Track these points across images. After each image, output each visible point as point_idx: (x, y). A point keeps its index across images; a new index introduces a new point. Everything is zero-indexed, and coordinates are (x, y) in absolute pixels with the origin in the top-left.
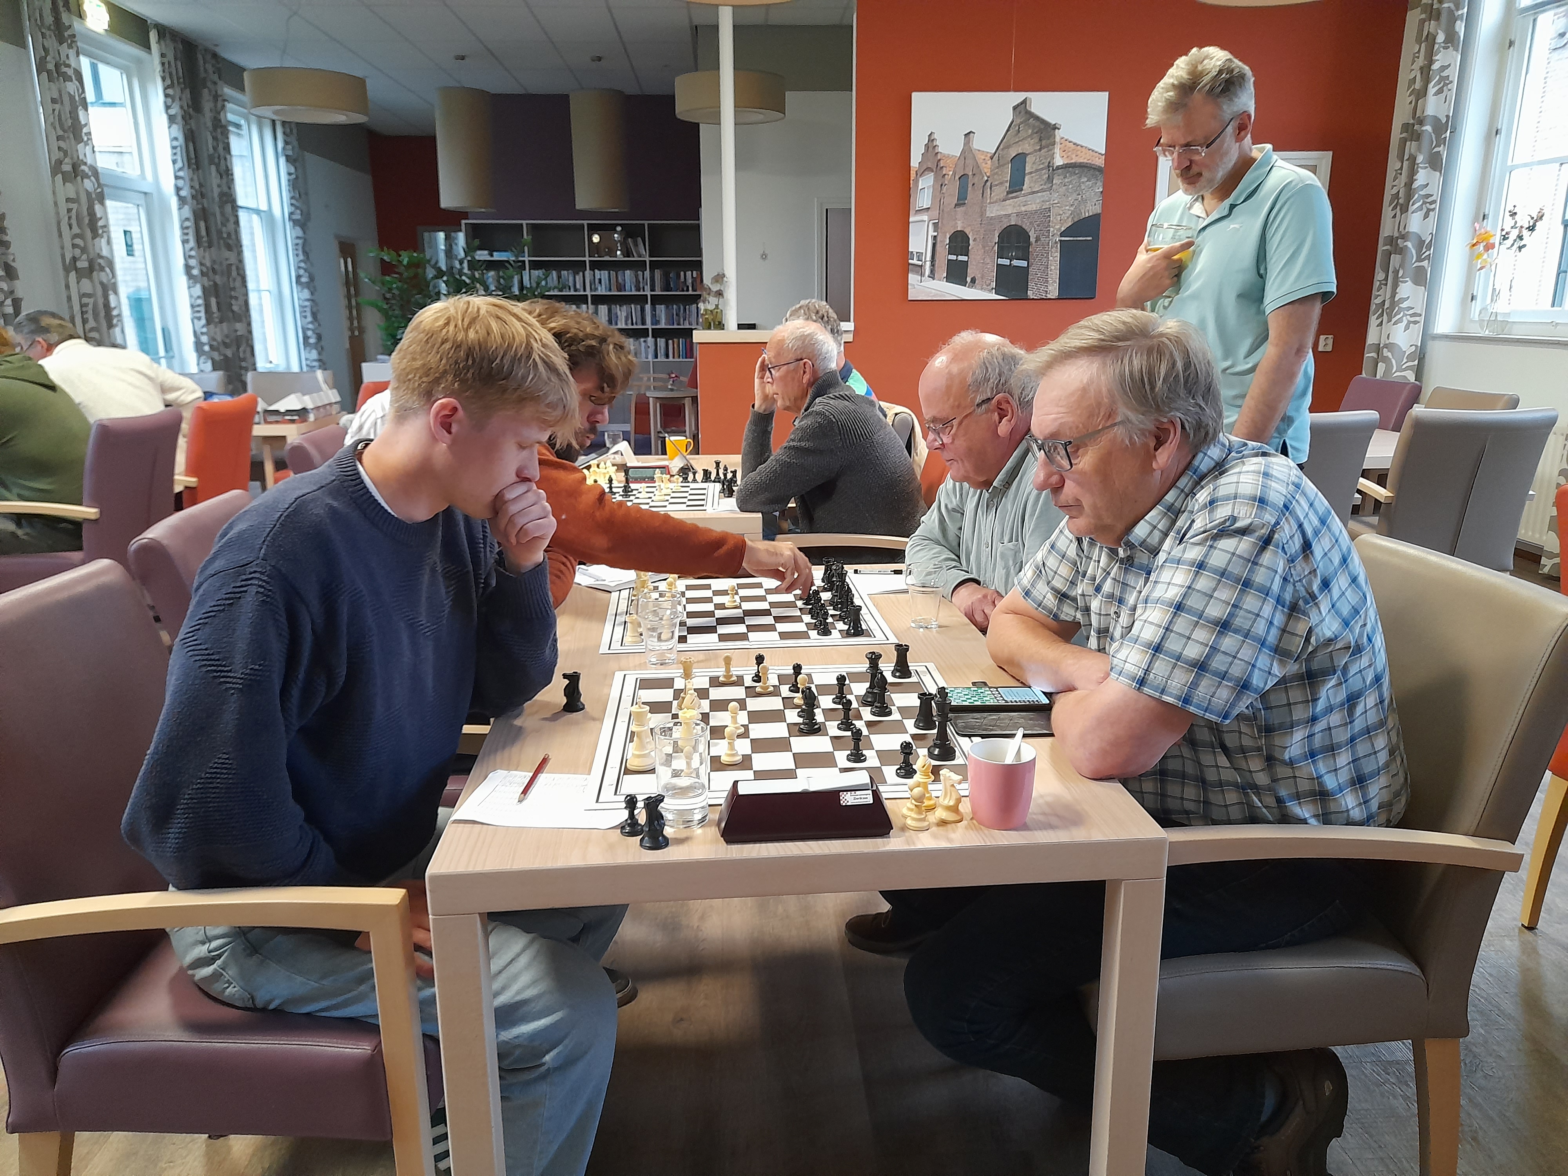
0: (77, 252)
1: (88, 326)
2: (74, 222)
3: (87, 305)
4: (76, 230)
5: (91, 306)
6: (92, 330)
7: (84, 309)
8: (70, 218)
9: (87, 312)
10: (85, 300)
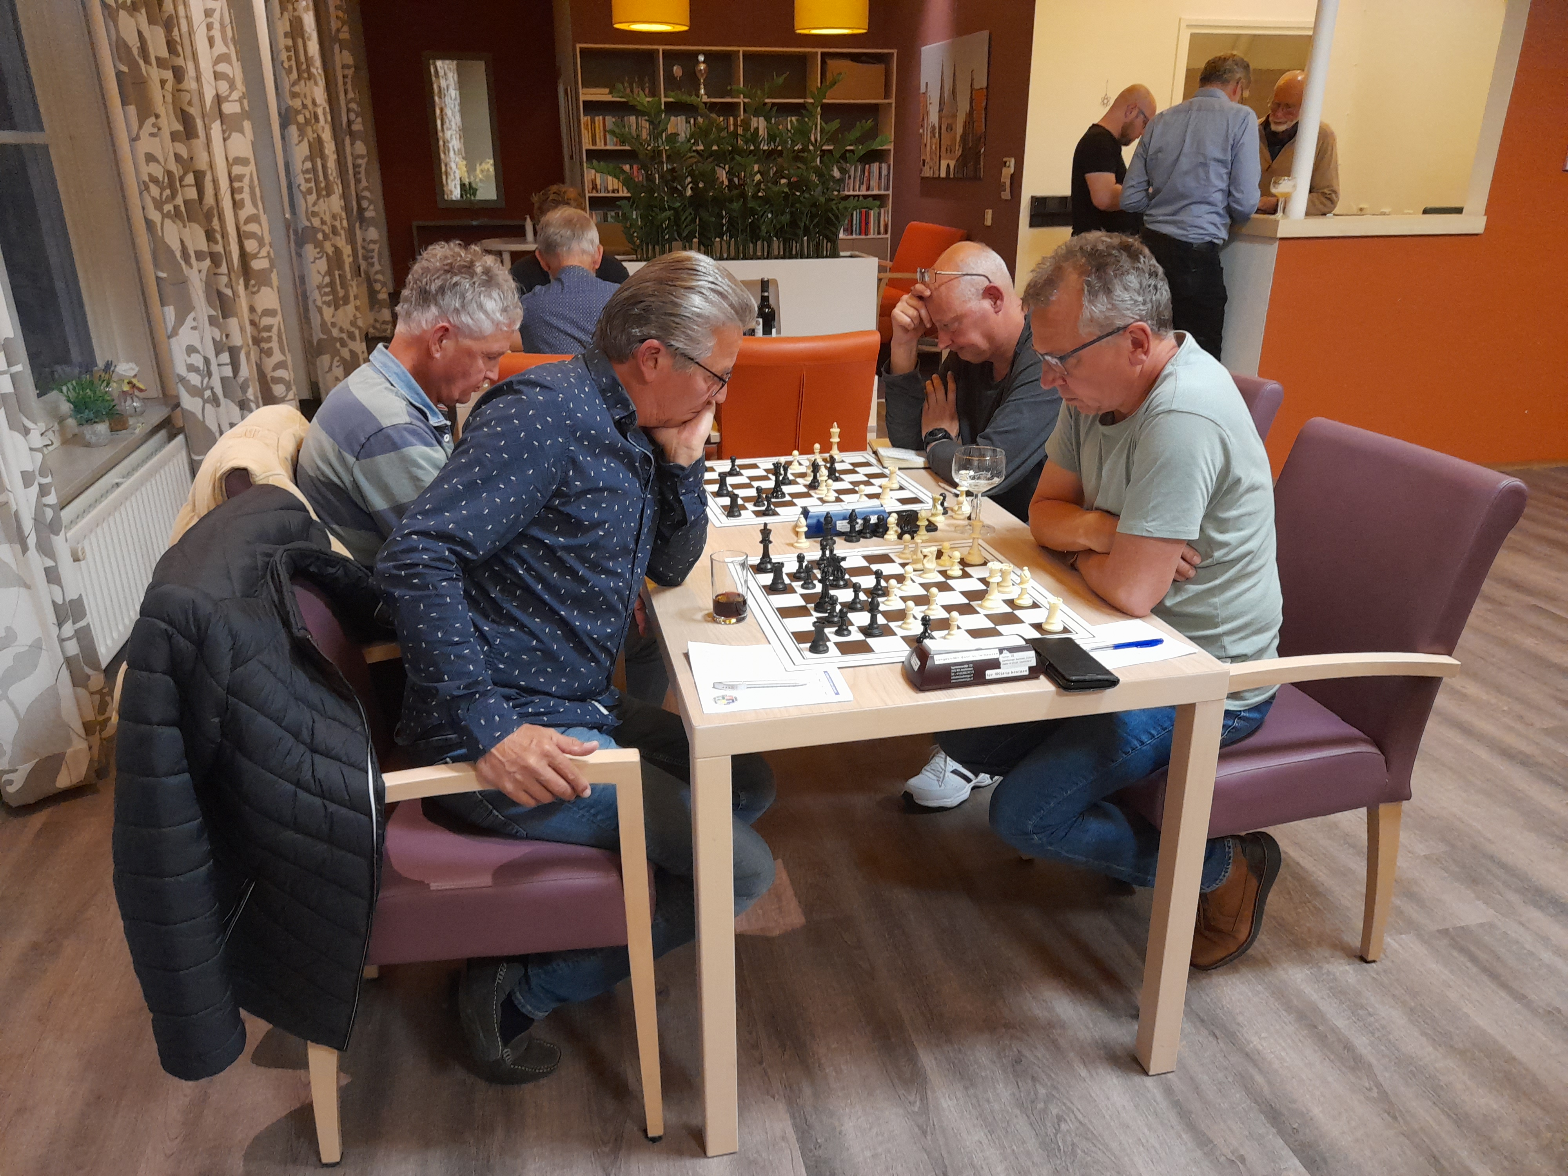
0: (223, 87)
1: (243, 214)
2: (216, 33)
3: (240, 178)
4: (220, 48)
5: (246, 180)
6: (248, 220)
7: (236, 185)
8: (209, 27)
9: (241, 190)
10: (237, 170)
